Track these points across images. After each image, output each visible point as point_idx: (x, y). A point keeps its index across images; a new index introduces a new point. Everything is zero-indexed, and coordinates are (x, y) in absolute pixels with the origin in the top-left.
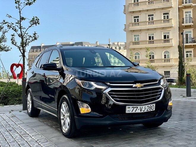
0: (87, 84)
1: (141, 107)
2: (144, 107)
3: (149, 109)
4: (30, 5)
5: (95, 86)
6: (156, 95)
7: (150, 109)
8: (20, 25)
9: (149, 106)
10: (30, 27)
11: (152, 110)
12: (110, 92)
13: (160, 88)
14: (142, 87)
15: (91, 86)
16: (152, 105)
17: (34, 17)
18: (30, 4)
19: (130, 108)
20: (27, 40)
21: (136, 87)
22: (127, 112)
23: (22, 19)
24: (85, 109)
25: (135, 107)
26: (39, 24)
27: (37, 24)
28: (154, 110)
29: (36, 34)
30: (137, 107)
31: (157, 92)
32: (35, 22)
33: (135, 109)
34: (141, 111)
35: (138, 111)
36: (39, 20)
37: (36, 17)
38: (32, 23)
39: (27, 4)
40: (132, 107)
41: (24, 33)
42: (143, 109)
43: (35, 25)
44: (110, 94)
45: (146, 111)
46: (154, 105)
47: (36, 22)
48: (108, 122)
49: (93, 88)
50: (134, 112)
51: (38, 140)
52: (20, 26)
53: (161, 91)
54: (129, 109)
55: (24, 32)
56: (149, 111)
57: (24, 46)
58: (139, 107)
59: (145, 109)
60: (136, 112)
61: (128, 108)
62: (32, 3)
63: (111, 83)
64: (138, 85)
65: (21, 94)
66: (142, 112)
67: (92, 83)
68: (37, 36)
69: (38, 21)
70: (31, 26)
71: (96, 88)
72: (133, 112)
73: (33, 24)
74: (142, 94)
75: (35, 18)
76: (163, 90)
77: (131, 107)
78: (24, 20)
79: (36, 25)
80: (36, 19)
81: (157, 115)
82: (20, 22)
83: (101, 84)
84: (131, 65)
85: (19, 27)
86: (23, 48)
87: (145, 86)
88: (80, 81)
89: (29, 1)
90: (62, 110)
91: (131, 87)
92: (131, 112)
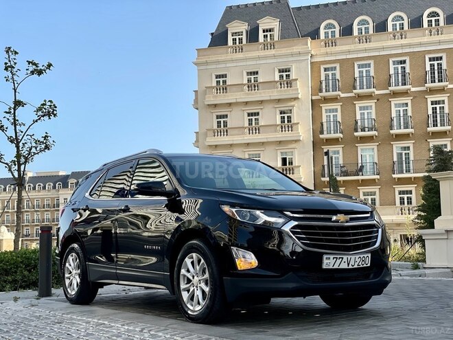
0: (245, 215)
1: (349, 257)
3: (360, 264)
4: (39, 75)
5: (262, 217)
6: (370, 238)
7: (363, 263)
8: (15, 116)
9: (362, 256)
10: (36, 121)
11: (365, 265)
12: (293, 228)
13: (373, 226)
14: (347, 222)
15: (256, 218)
16: (366, 256)
17: (45, 101)
18: (40, 72)
19: (329, 258)
20: (31, 149)
21: (337, 221)
22: (324, 267)
23: (18, 103)
25: (338, 257)
26: (55, 115)
27: (52, 116)
28: (369, 265)
29: (48, 137)
30: (343, 258)
31: (371, 233)
32: (47, 111)
33: (339, 261)
34: (348, 265)
35: (344, 266)
36: (56, 107)
37: (50, 101)
38: (40, 113)
39: (32, 73)
40: (334, 258)
41: (22, 134)
42: (352, 262)
43: (46, 118)
44: (294, 233)
45: (356, 266)
46: (369, 255)
47: (49, 112)
49: (260, 222)
50: (336, 267)
52: (14, 119)
53: (377, 232)
54: (328, 261)
55: (22, 132)
56: (361, 266)
57: (23, 160)
58: (345, 257)
59: (355, 261)
60: (340, 267)
61: (326, 259)
62: (45, 70)
63: (293, 212)
64: (341, 217)
65: (17, 267)
66: (350, 267)
67: (258, 212)
68: (52, 143)
69: (54, 110)
70: (39, 119)
71: (265, 222)
72: (334, 267)
73: (43, 116)
75: (49, 104)
76: (380, 230)
77: (332, 257)
78: (23, 106)
79: (50, 118)
80: (50, 106)
81: (372, 276)
82: (15, 110)
83: (275, 213)
85: (13, 121)
86: (19, 168)
87: (352, 219)
88: (234, 210)
89: (37, 67)
90: (183, 271)
91: (330, 220)
92: (331, 267)
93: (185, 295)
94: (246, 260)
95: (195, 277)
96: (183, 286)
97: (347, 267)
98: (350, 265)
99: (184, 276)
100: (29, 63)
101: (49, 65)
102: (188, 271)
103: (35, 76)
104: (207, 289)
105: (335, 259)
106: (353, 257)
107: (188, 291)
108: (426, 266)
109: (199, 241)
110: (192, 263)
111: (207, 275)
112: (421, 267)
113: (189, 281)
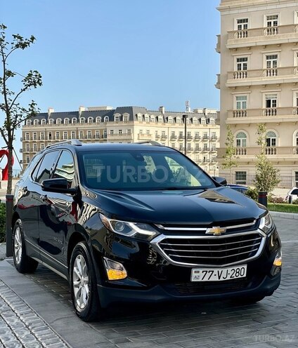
0: (120, 226)
1: (220, 271)
2: (225, 270)
3: (234, 275)
4: (23, 48)
5: (136, 229)
6: (250, 249)
7: (237, 274)
8: (4, 86)
9: (235, 268)
10: (24, 90)
11: (240, 276)
12: (162, 241)
13: (258, 235)
14: (223, 234)
15: (128, 229)
16: (240, 267)
17: (31, 71)
18: (24, 46)
19: (198, 272)
20: (17, 117)
21: (211, 234)
22: (193, 280)
23: (9, 74)
24: (116, 273)
25: (208, 270)
26: (40, 84)
27: (38, 85)
28: (245, 276)
29: (34, 104)
30: (213, 271)
31: (250, 243)
32: (33, 81)
33: (208, 274)
34: (219, 277)
35: (215, 278)
36: (40, 77)
37: (36, 71)
38: (27, 83)
39: (17, 46)
40: (203, 271)
41: (12, 102)
42: (224, 275)
43: (32, 87)
44: (162, 247)
45: (228, 278)
46: (245, 267)
47: (34, 81)
48: (158, 298)
49: (132, 234)
50: (206, 279)
51: (30, 324)
52: (4, 89)
53: (260, 241)
54: (197, 275)
56: (235, 278)
57: (12, 127)
58: (216, 271)
59: (227, 274)
60: (210, 280)
61: (195, 272)
62: (29, 43)
63: (165, 226)
64: (215, 230)
66: (222, 279)
67: (131, 224)
68: (37, 109)
69: (39, 80)
70: (26, 88)
71: (138, 234)
72: (204, 280)
73: (29, 86)
74: (223, 247)
75: (34, 74)
76: (264, 239)
77: (201, 270)
78: (13, 76)
79: (36, 87)
80: (36, 76)
82: (4, 81)
83: (145, 225)
84: (210, 183)
85: (3, 90)
86: (9, 133)
87: (229, 231)
88: (109, 220)
89: (21, 40)
90: (75, 269)
91: (203, 233)
92: (200, 280)
93: (76, 290)
95: (82, 277)
96: (75, 283)
97: (218, 280)
98: (222, 277)
100: (15, 36)
101: (33, 38)
102: (78, 270)
103: (20, 49)
105: (204, 273)
111: (87, 278)
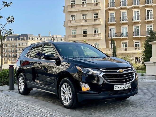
1: (124, 85)
3: (128, 87)
4: (7, 7)
5: (92, 71)
6: (131, 77)
9: (128, 85)
10: (7, 24)
11: (129, 88)
14: (123, 72)
16: (129, 84)
17: (10, 16)
18: (8, 6)
19: (116, 86)
20: (5, 34)
21: (119, 72)
22: (115, 89)
25: (120, 85)
26: (13, 21)
28: (131, 87)
29: (11, 29)
30: (121, 86)
31: (131, 75)
33: (120, 87)
34: (123, 88)
36: (14, 18)
37: (12, 16)
38: (8, 21)
39: (5, 6)
43: (10, 22)
44: (103, 77)
45: (126, 88)
46: (131, 84)
47: (11, 20)
49: (90, 73)
50: (119, 89)
54: (116, 87)
55: (2, 28)
56: (128, 88)
58: (122, 86)
59: (126, 87)
60: (120, 89)
61: (115, 86)
62: (9, 5)
63: (103, 69)
64: (121, 70)
65: (2, 77)
66: (124, 89)
68: (13, 32)
69: (13, 20)
70: (8, 23)
71: (93, 73)
72: (118, 89)
74: (125, 77)
75: (11, 17)
76: (135, 74)
77: (117, 86)
78: (2, 18)
79: (12, 23)
80: (12, 18)
81: (131, 91)
84: (105, 56)
87: (125, 71)
88: (81, 68)
89: (6, 4)
90: (62, 89)
91: (116, 72)
92: (117, 89)
93: (63, 98)
94: (85, 87)
95: (66, 92)
96: (62, 94)
97: (123, 89)
99: (62, 91)
100: (4, 2)
101: (11, 3)
102: (64, 89)
103: (6, 7)
104: (71, 97)
105: (118, 86)
106: (125, 85)
107: (64, 96)
108: (146, 74)
109: (68, 78)
110: (65, 86)
111: (71, 92)
112: (144, 75)
113: (64, 93)
